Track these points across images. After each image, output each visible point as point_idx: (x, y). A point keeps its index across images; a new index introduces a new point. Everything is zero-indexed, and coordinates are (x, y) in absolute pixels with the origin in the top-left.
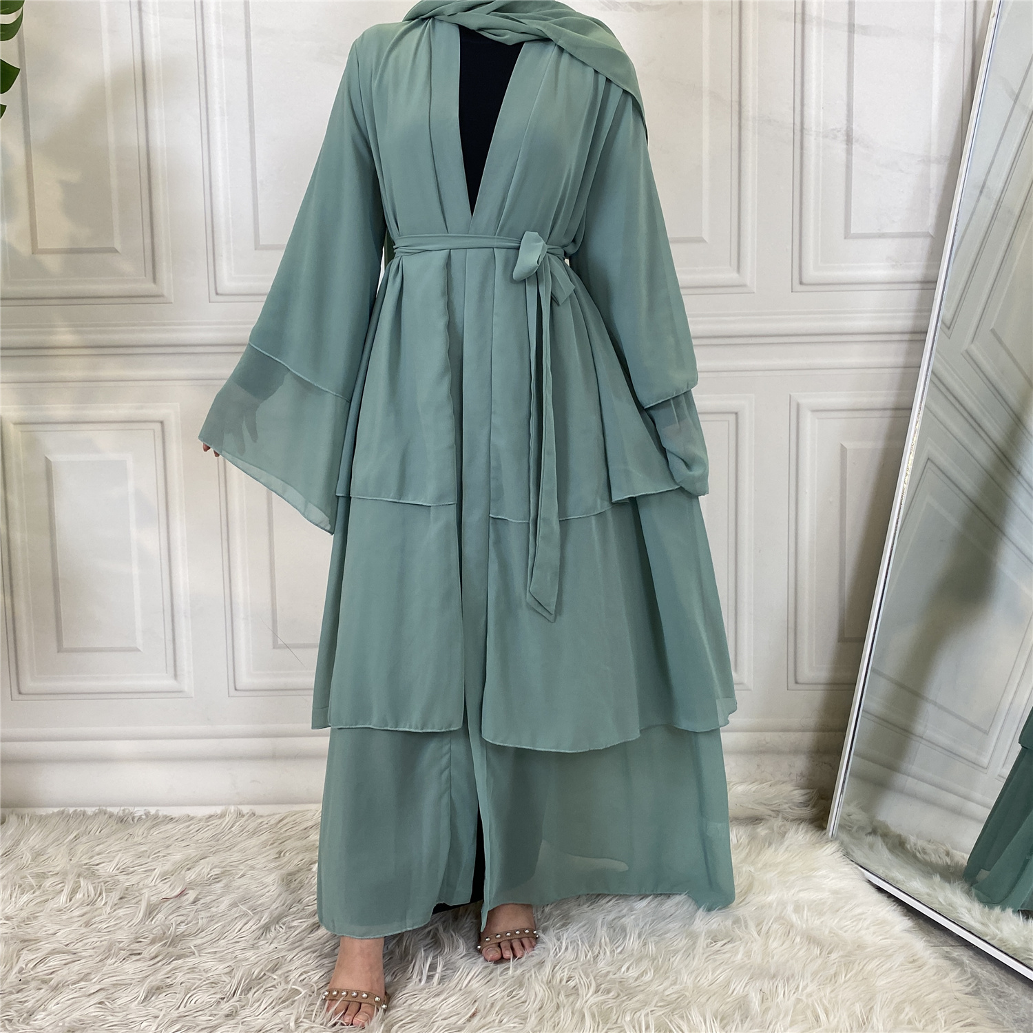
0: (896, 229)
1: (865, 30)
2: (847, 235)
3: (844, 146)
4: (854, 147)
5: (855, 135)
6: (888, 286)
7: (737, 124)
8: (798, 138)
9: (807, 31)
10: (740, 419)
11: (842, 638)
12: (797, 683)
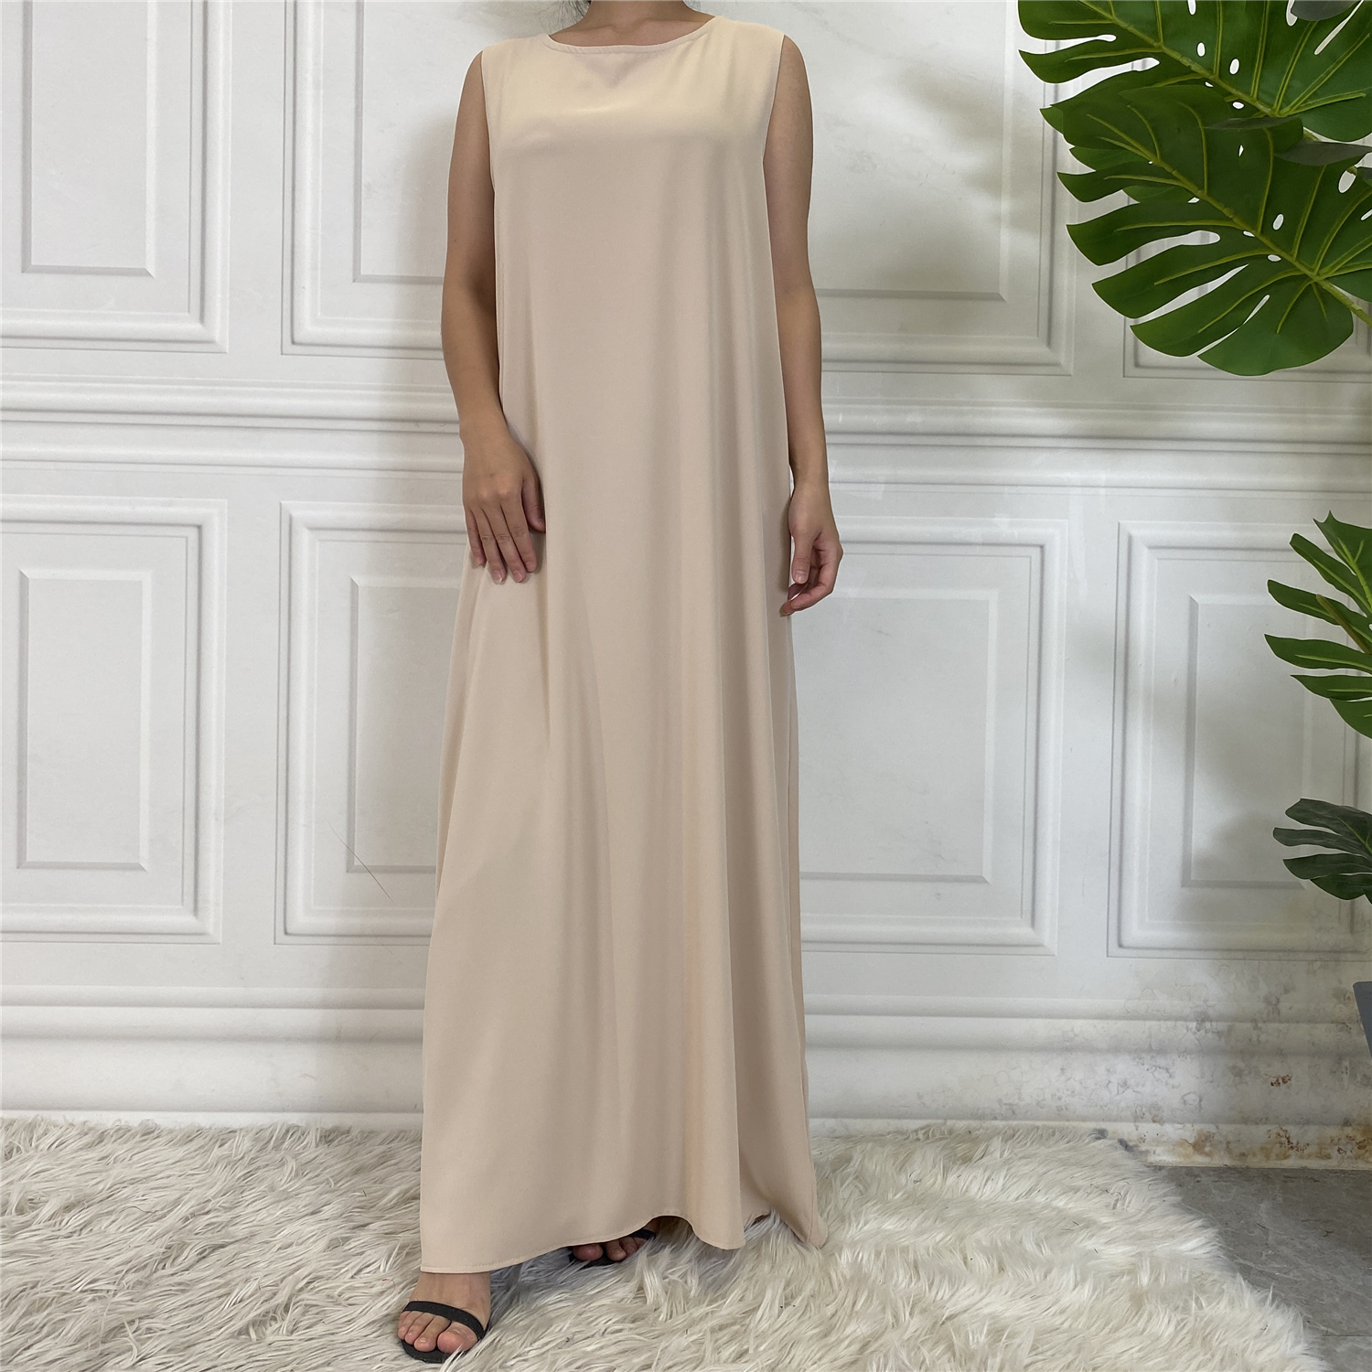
10: (1047, 553)
11: (1186, 882)
12: (1120, 946)
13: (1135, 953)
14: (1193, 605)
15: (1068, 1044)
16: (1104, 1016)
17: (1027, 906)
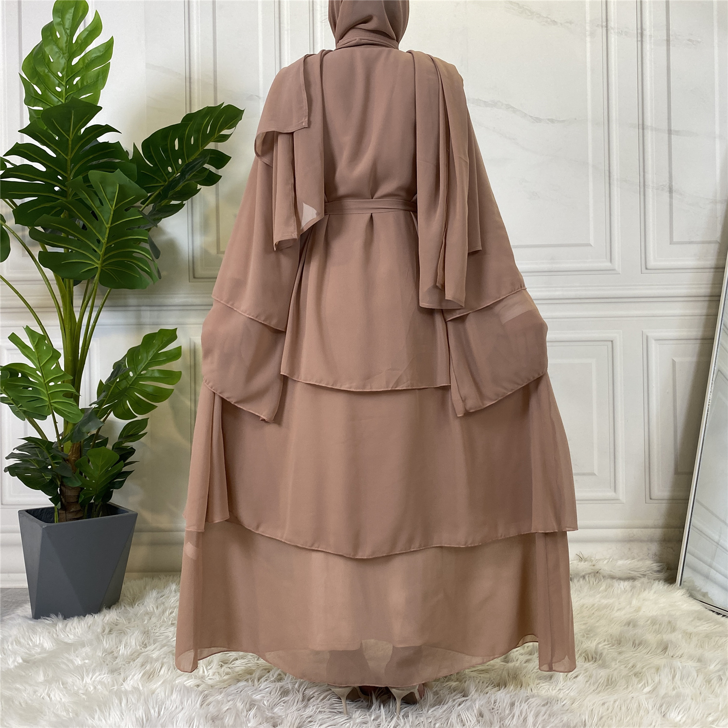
0: (698, 239)
1: (678, 133)
2: (672, 243)
3: (668, 194)
4: (673, 195)
5: (674, 188)
6: (695, 270)
7: (608, 182)
8: (642, 190)
9: (645, 134)
10: (614, 344)
11: (677, 472)
12: (651, 499)
13: (657, 501)
14: (674, 363)
15: (631, 539)
16: (646, 527)
17: (612, 485)
